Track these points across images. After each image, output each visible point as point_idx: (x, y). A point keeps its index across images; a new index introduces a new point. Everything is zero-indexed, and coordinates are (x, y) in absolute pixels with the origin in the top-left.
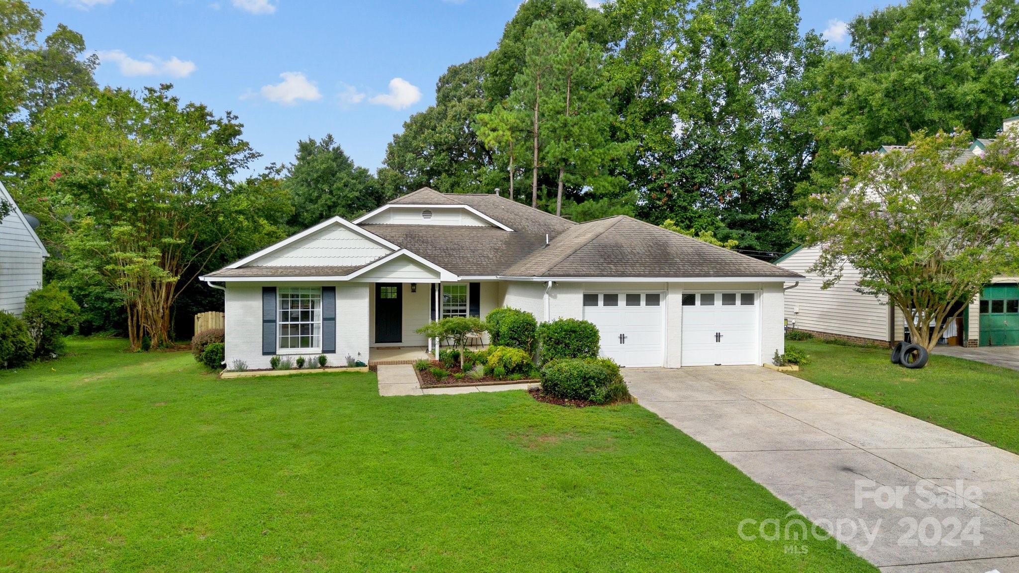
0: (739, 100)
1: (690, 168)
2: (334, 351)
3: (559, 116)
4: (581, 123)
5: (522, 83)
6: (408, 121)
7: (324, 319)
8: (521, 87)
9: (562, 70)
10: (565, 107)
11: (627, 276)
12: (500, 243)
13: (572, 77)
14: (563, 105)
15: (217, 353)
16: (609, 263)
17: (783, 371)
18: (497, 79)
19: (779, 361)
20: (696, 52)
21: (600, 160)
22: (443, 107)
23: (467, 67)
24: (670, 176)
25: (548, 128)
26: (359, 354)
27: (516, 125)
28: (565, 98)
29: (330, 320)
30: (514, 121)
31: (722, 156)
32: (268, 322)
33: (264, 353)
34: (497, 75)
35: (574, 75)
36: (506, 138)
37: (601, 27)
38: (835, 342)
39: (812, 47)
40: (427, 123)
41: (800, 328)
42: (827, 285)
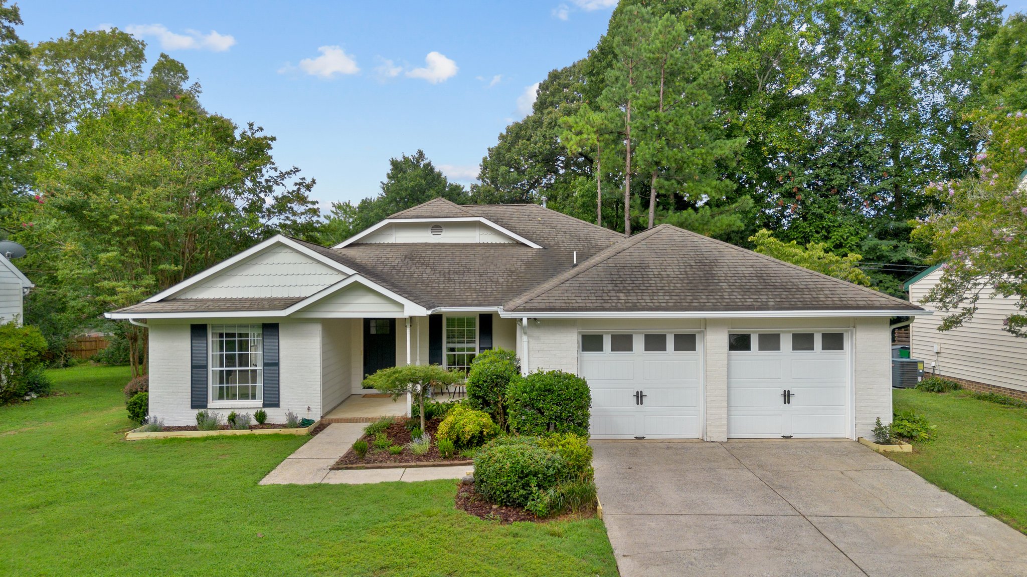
0: (889, 85)
1: (826, 169)
2: (277, 405)
3: (649, 113)
4: (677, 119)
5: (614, 79)
6: (504, 133)
7: (265, 365)
8: (613, 83)
9: (654, 58)
10: (658, 101)
11: (639, 310)
12: (519, 263)
13: (666, 67)
14: (655, 99)
15: (141, 406)
16: (620, 291)
17: (885, 454)
18: (594, 79)
19: (881, 435)
20: (835, 32)
21: (701, 162)
22: (540, 115)
23: (568, 72)
24: (800, 178)
25: (638, 128)
26: (309, 409)
27: (603, 126)
28: (658, 92)
29: (272, 365)
30: (601, 122)
31: (867, 152)
32: (198, 368)
33: (193, 407)
34: (594, 75)
35: (668, 63)
36: (591, 141)
37: (712, 11)
38: (991, 398)
39: (985, 15)
40: (523, 132)
41: (942, 373)
42: (950, 324)
